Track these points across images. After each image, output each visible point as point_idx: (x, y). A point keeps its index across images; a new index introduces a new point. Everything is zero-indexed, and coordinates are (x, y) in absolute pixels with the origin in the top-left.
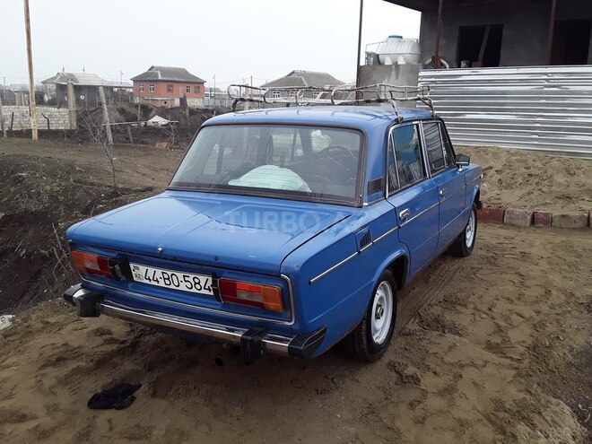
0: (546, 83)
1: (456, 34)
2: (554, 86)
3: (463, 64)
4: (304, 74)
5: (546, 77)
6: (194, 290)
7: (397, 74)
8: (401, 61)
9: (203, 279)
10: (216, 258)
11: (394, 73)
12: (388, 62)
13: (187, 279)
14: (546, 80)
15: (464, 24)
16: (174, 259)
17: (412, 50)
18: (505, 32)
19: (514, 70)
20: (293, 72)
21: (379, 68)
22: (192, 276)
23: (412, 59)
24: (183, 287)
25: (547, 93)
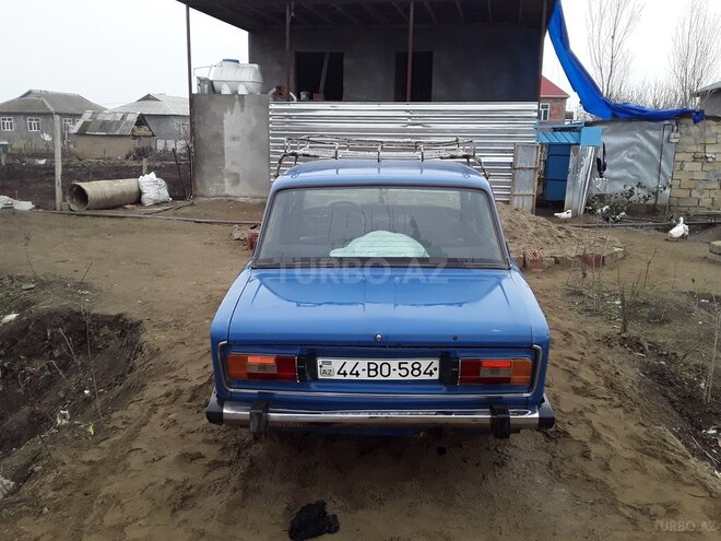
0: (409, 121)
1: (292, 61)
2: (417, 124)
3: (303, 96)
4: (46, 95)
5: (408, 114)
6: (410, 377)
7: (242, 107)
8: (242, 91)
9: (425, 363)
10: (455, 338)
11: (237, 104)
12: (226, 91)
13: (402, 366)
14: (409, 117)
15: (299, 50)
16: (399, 345)
17: (254, 77)
18: (346, 62)
19: (375, 106)
20: (29, 93)
21: (217, 97)
22: (411, 362)
23: (255, 88)
24: (394, 376)
25: (410, 130)
